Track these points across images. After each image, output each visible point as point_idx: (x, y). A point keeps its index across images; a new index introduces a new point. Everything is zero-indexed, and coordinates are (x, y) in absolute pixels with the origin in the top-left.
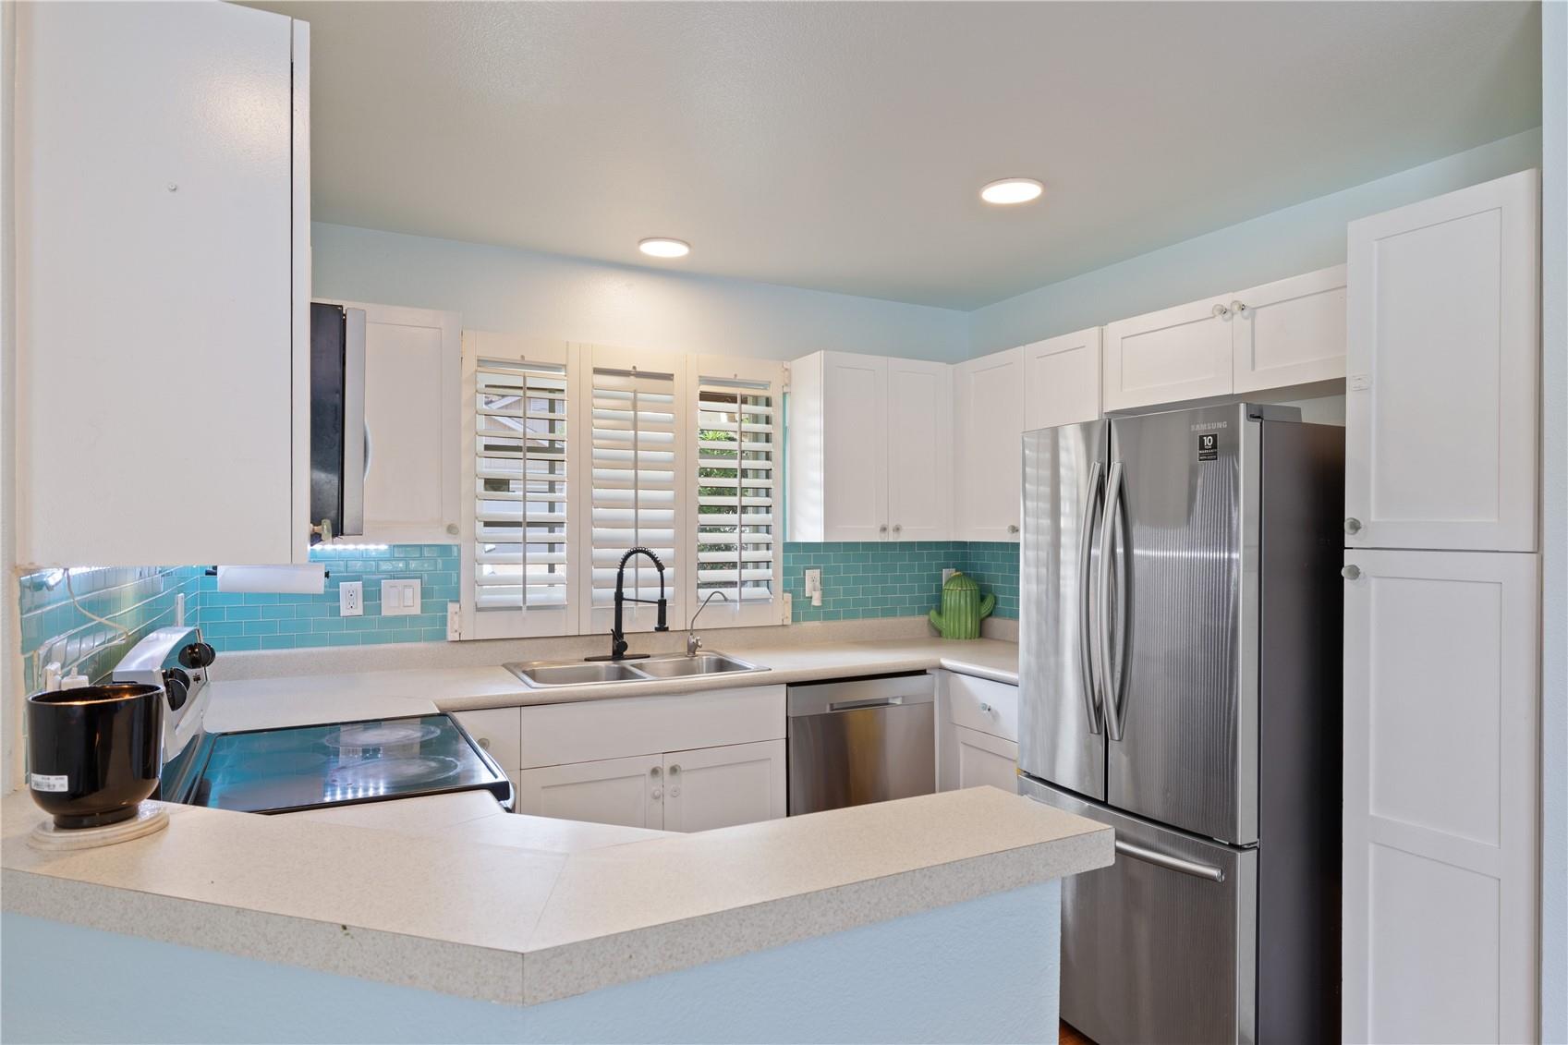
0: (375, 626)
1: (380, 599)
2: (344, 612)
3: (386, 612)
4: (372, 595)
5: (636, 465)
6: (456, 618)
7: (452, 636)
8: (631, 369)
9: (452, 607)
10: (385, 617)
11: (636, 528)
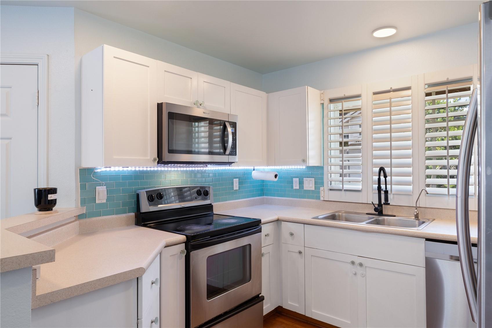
0: (302, 193)
1: (303, 184)
2: (294, 188)
3: (305, 189)
4: (301, 183)
5: (391, 131)
6: (323, 192)
7: (322, 199)
8: (390, 89)
9: (322, 188)
10: (305, 190)
11: (391, 159)
